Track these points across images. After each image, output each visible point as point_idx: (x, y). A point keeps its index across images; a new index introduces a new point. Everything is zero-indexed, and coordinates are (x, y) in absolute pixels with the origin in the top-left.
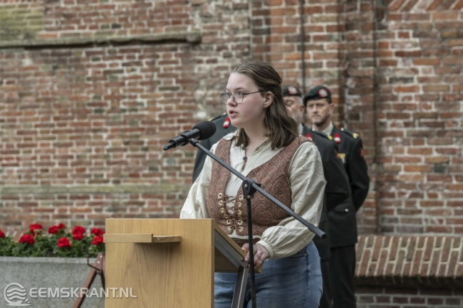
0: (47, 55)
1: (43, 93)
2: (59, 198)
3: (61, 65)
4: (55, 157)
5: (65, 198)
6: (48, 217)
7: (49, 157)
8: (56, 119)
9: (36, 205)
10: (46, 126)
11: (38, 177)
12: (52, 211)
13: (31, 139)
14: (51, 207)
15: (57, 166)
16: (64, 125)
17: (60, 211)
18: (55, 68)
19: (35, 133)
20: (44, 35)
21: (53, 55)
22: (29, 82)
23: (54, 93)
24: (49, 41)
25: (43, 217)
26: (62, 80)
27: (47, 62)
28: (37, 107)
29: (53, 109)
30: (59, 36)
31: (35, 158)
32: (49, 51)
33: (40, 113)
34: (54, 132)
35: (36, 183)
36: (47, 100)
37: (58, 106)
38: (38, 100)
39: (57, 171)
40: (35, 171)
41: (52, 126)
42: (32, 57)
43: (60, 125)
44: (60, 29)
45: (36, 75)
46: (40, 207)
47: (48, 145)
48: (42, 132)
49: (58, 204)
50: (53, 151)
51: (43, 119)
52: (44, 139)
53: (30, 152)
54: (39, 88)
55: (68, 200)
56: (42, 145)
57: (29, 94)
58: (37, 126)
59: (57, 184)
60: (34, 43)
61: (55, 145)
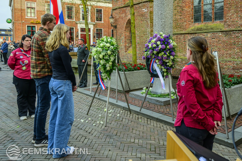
0: (224, 33)
1: (223, 41)
2: (225, 61)
3: (227, 35)
4: (225, 53)
5: (227, 61)
6: (223, 65)
7: (224, 53)
8: (225, 46)
9: (221, 62)
10: (223, 47)
11: (221, 57)
12: (224, 64)
13: (220, 49)
14: (224, 63)
15: (225, 55)
16: (227, 47)
17: (225, 64)
18: (226, 36)
19: (221, 48)
20: (224, 29)
21: (226, 33)
22: (220, 38)
23: (225, 41)
24: (225, 30)
25: (222, 65)
26: (227, 38)
27: (224, 34)
28: (222, 43)
29: (225, 44)
30: (227, 29)
31: (221, 53)
32: (225, 32)
33: (222, 44)
34: (225, 48)
35: (221, 58)
36: (224, 42)
37: (226, 43)
38: (222, 42)
39: (225, 56)
40: (221, 56)
41: (225, 47)
42: (221, 33)
43: (226, 47)
44: (227, 28)
45: (222, 37)
46: (221, 63)
47: (224, 51)
48: (223, 48)
49: (225, 63)
50: (225, 52)
51: (223, 46)
52: (223, 50)
53: (220, 52)
54: (222, 40)
55: (227, 62)
56: (222, 51)
57: (220, 41)
58: (221, 47)
59: (225, 59)
60: (222, 31)
61: (225, 51)
